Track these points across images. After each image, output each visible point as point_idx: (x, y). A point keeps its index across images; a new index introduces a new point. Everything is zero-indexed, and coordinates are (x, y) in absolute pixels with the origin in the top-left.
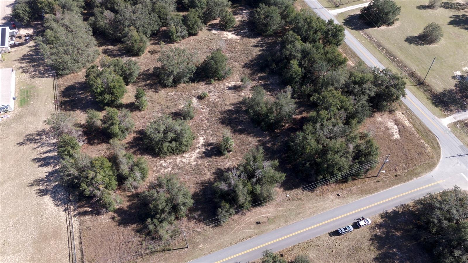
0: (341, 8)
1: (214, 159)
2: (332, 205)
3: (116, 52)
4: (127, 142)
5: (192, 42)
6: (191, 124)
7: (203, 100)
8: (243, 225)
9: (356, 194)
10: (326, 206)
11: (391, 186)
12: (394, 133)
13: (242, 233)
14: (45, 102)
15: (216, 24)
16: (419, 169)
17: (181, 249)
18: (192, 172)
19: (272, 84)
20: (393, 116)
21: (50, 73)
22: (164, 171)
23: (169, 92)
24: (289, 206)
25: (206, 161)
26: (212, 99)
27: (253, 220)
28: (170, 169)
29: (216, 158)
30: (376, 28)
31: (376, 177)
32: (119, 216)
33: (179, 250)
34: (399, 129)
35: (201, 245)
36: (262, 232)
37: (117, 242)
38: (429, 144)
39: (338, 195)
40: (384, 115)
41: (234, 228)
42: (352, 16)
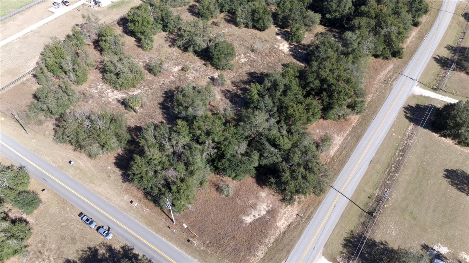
0: (436, 93)
1: (122, 108)
2: (117, 202)
5: (250, 33)
6: (150, 78)
7: (183, 71)
8: (64, 154)
9: (142, 215)
10: (112, 198)
11: (170, 241)
12: (251, 215)
13: (56, 157)
14: (120, 13)
16: (214, 260)
18: (100, 103)
20: (280, 205)
22: (92, 90)
23: (176, 52)
24: (99, 173)
25: (116, 105)
26: (189, 75)
27: (72, 158)
28: (96, 92)
30: (436, 135)
31: (173, 222)
35: (34, 141)
39: (131, 202)
40: (274, 195)
41: (59, 151)
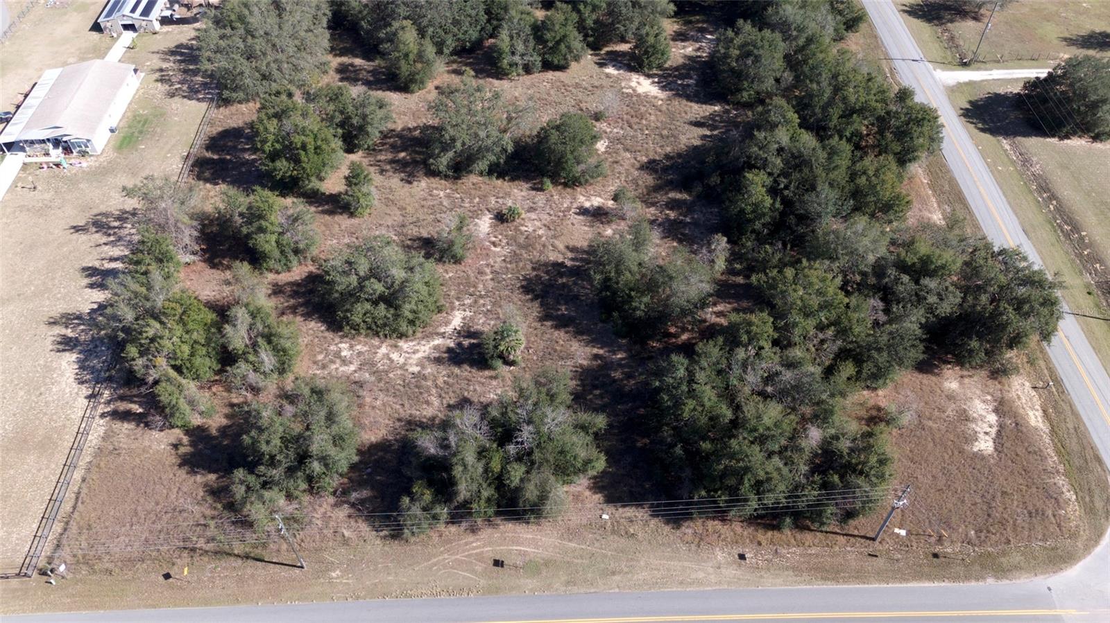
0: (973, 70)
1: (465, 371)
2: (713, 578)
3: (365, 73)
4: (291, 279)
5: (545, 84)
6: (451, 275)
7: (505, 224)
8: (458, 557)
9: (794, 569)
10: (693, 576)
11: (907, 580)
12: (981, 436)
13: (446, 575)
14: (169, 151)
15: (623, 54)
16: (1017, 558)
17: (287, 567)
18: (399, 390)
19: (695, 224)
20: (999, 386)
21: (207, 93)
22: (337, 369)
23: (436, 189)
24: (597, 544)
25: (444, 372)
26: (529, 228)
27: (490, 552)
28: (352, 368)
29: (470, 372)
30: (1054, 140)
31: (874, 539)
32: (192, 444)
33: (283, 567)
34: (1001, 426)
35: (338, 572)
36: (498, 590)
37: (157, 504)
38: (1080, 494)
39: (742, 557)
40: (970, 376)
41: (435, 556)
42: (997, 95)
